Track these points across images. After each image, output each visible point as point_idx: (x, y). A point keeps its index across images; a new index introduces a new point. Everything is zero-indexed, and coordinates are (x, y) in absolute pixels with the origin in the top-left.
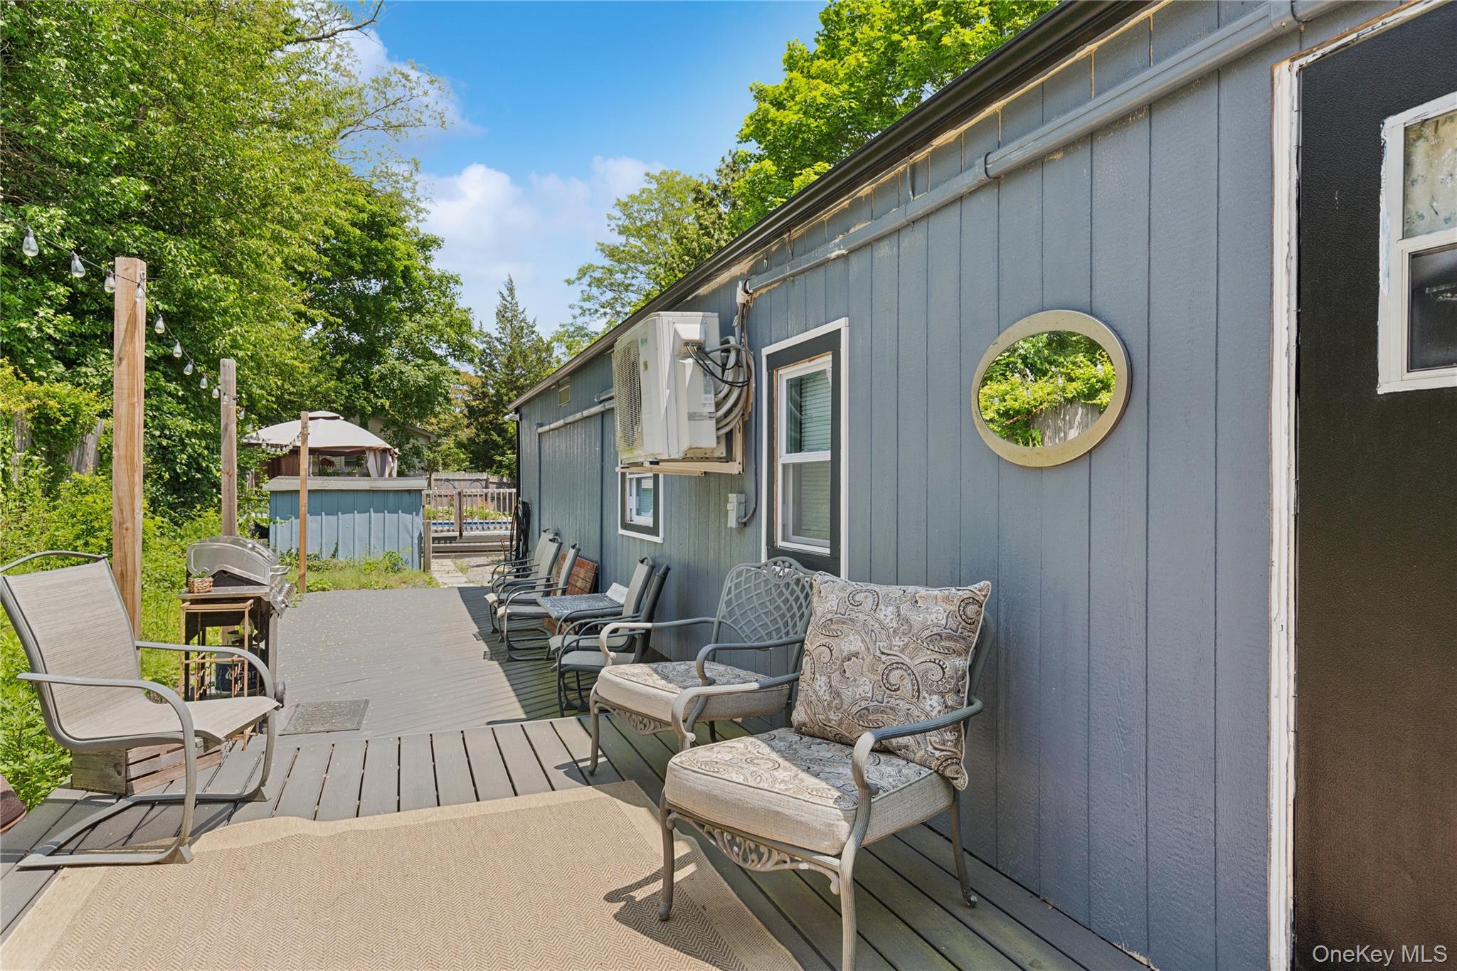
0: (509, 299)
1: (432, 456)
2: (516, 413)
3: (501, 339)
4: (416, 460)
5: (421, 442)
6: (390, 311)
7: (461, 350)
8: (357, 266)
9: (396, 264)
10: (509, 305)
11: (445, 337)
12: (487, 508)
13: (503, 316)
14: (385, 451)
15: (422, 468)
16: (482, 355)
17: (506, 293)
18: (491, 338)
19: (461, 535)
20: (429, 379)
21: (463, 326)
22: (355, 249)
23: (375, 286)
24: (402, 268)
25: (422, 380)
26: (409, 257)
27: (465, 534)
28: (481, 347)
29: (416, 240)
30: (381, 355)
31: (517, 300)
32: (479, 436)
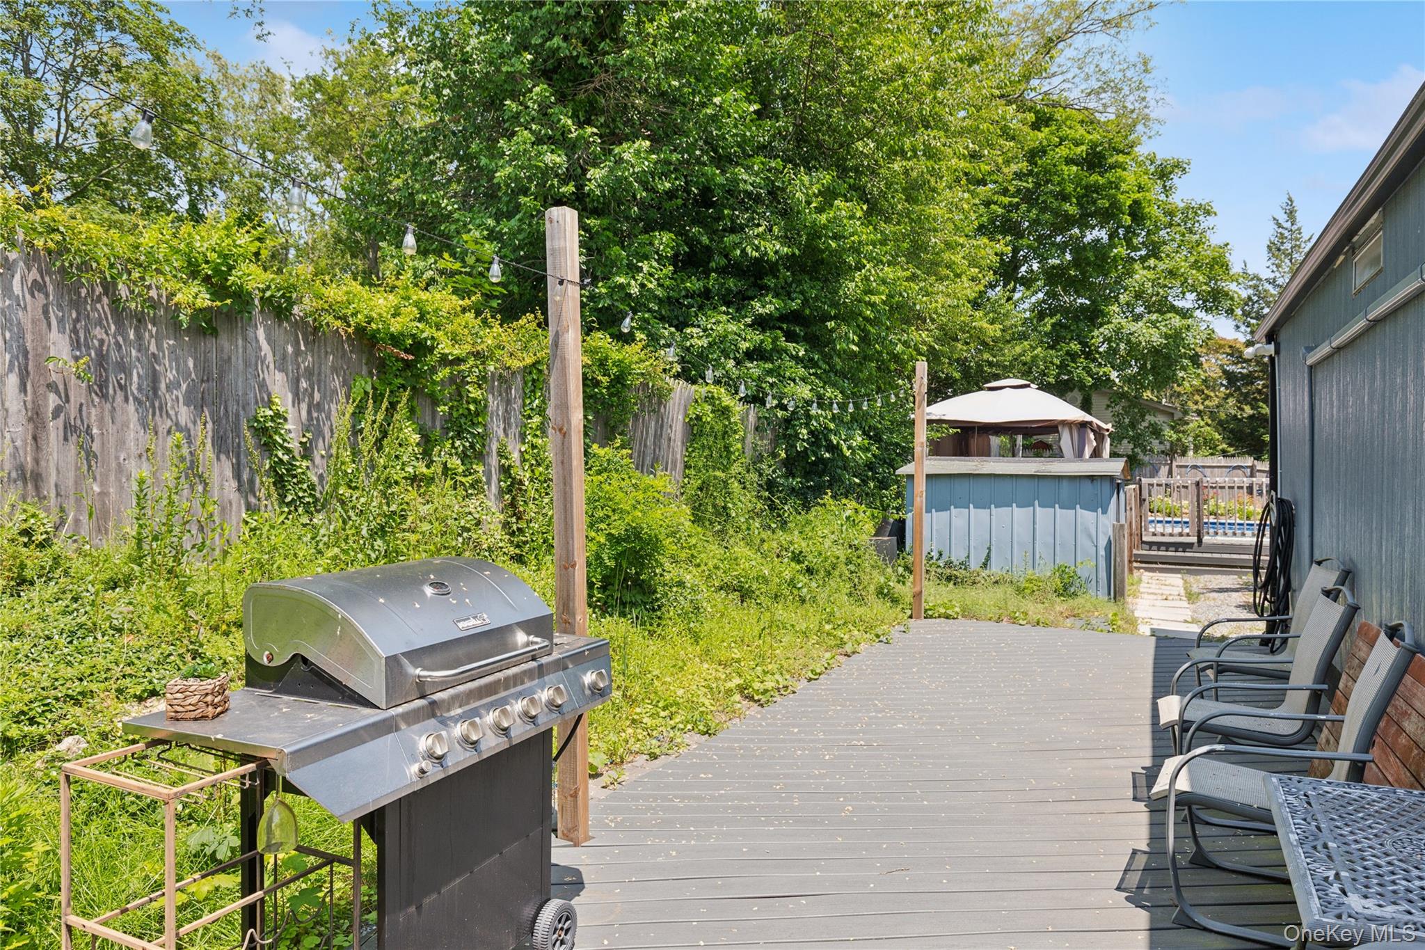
0: (1288, 225)
1: (1175, 436)
2: (1269, 342)
3: (1274, 280)
4: (1155, 442)
5: (1159, 419)
6: (1115, 259)
7: (1214, 300)
8: (1072, 209)
9: (1121, 197)
10: (1286, 233)
11: (1190, 281)
12: (1252, 503)
13: (1279, 250)
14: (1083, 425)
15: (1163, 452)
16: (1247, 304)
17: (1282, 218)
18: (1259, 280)
19: (1200, 541)
20: (1166, 337)
21: (1218, 264)
22: (1070, 188)
23: (1101, 234)
24: (1129, 202)
25: (1157, 339)
26: (1141, 188)
27: (1206, 539)
28: (1244, 294)
29: (1152, 169)
30: (1104, 314)
31: (1299, 225)
32: (1242, 410)
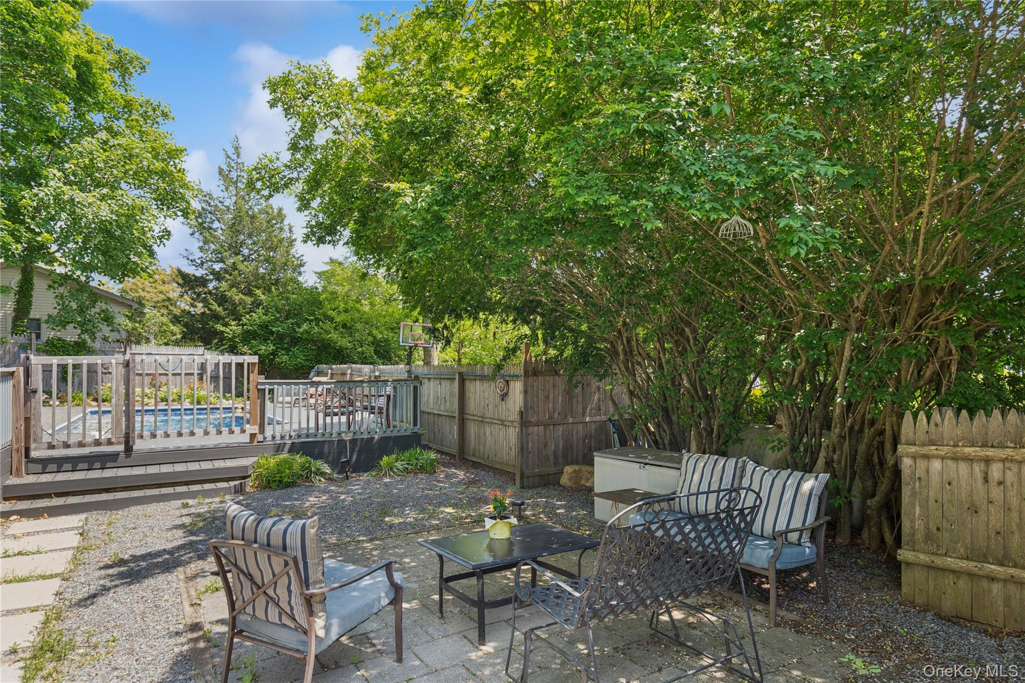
0: (234, 157)
10: (234, 165)
13: (227, 176)
15: (118, 341)
17: (231, 151)
18: (211, 197)
19: (129, 449)
32: (195, 307)
